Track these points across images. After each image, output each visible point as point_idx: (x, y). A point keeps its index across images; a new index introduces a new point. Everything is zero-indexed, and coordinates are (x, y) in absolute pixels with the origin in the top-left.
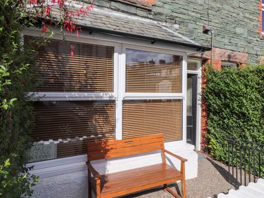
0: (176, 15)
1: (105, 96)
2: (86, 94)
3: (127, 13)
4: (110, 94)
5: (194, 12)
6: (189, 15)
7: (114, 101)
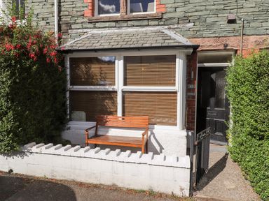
0: (190, 14)
1: (110, 88)
2: (98, 87)
3: (140, 26)
4: (113, 87)
5: (214, 5)
6: (206, 10)
7: (116, 92)
